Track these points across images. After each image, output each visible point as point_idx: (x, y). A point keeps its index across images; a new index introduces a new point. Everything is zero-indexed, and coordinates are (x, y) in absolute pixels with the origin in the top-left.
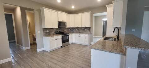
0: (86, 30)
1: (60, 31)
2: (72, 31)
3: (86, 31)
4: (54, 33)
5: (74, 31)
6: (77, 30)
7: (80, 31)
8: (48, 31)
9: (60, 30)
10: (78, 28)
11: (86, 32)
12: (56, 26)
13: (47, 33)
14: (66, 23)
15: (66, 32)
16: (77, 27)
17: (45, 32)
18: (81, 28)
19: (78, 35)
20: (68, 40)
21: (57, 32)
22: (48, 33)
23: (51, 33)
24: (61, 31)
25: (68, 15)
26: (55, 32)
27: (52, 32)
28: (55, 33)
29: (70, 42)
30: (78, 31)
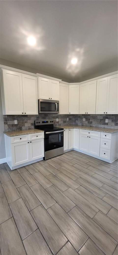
0: (107, 121)
1: (43, 122)
2: (75, 121)
3: (107, 124)
4: (30, 125)
5: (78, 122)
6: (84, 120)
7: (91, 122)
8: (16, 122)
9: (45, 120)
10: (87, 116)
11: (106, 126)
12: (33, 110)
13: (13, 125)
14: (58, 104)
15: (60, 125)
16: (84, 113)
17: (10, 122)
18: (94, 117)
19: (85, 132)
20: (60, 144)
21: (36, 124)
22: (16, 125)
23: (24, 125)
24: (47, 122)
25: (65, 84)
26: (32, 124)
27: (26, 125)
28: (33, 127)
29: (66, 147)
30: (87, 122)
